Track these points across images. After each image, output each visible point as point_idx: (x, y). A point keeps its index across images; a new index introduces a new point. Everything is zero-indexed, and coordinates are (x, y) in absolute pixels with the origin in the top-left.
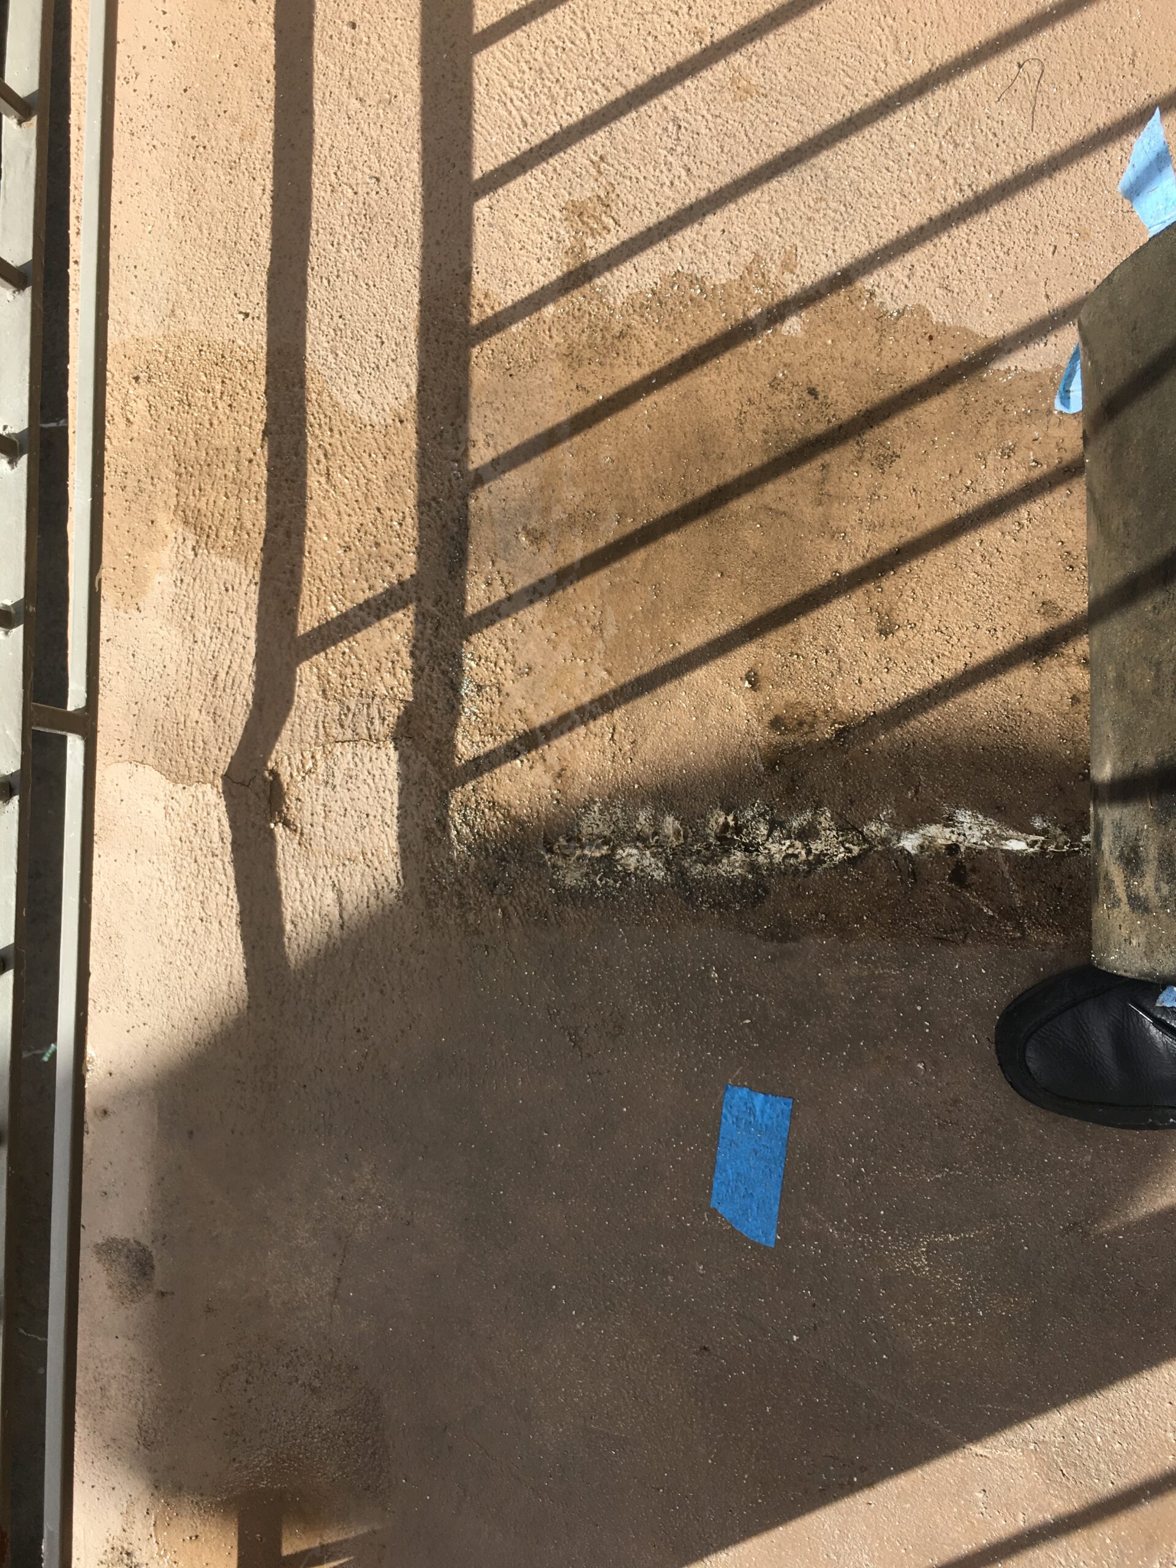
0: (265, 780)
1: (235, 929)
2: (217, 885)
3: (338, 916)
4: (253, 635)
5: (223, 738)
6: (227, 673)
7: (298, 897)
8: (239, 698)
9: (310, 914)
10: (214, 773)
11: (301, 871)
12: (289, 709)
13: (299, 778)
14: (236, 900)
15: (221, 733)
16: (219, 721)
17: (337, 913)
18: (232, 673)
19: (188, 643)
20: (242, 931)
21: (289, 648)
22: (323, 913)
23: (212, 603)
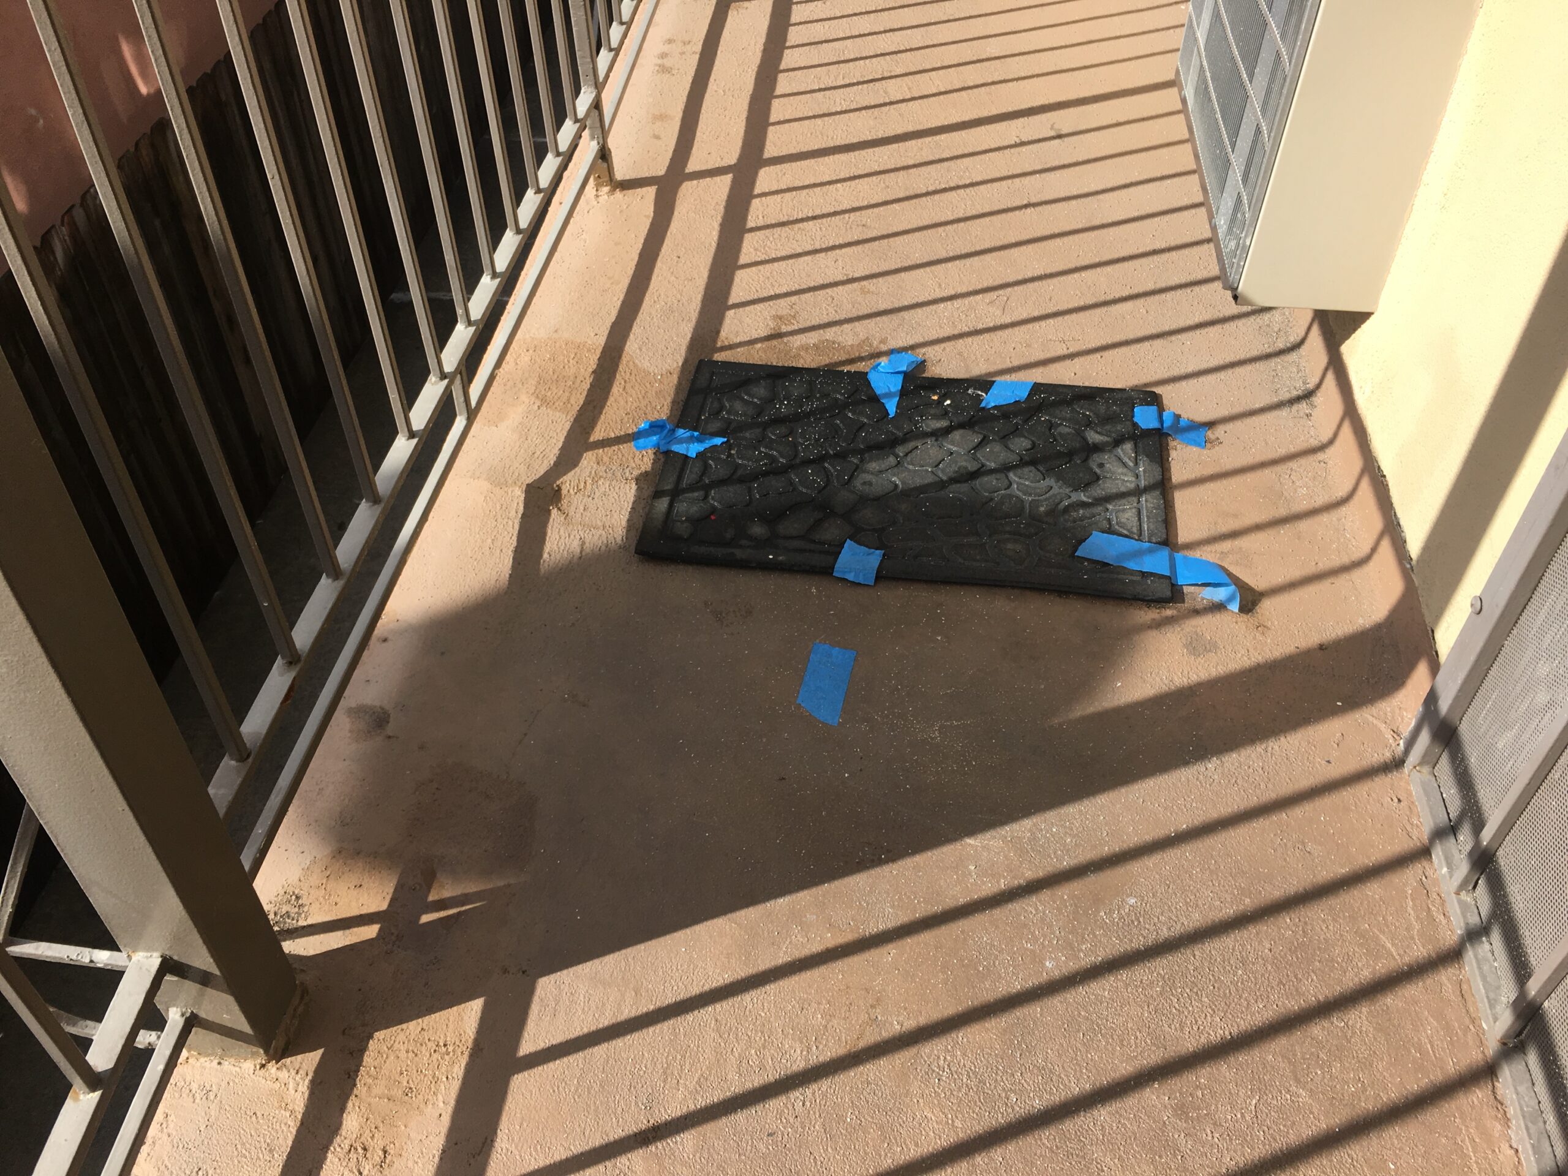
0: (553, 488)
1: (510, 554)
2: (506, 533)
3: (579, 553)
4: (562, 440)
5: (531, 474)
6: (542, 452)
7: (556, 542)
9: (561, 551)
10: (521, 484)
11: (562, 531)
12: (575, 466)
13: (573, 492)
14: (515, 541)
16: (531, 468)
18: (545, 453)
19: (522, 440)
20: (515, 555)
21: (582, 446)
22: (570, 551)
23: (542, 426)
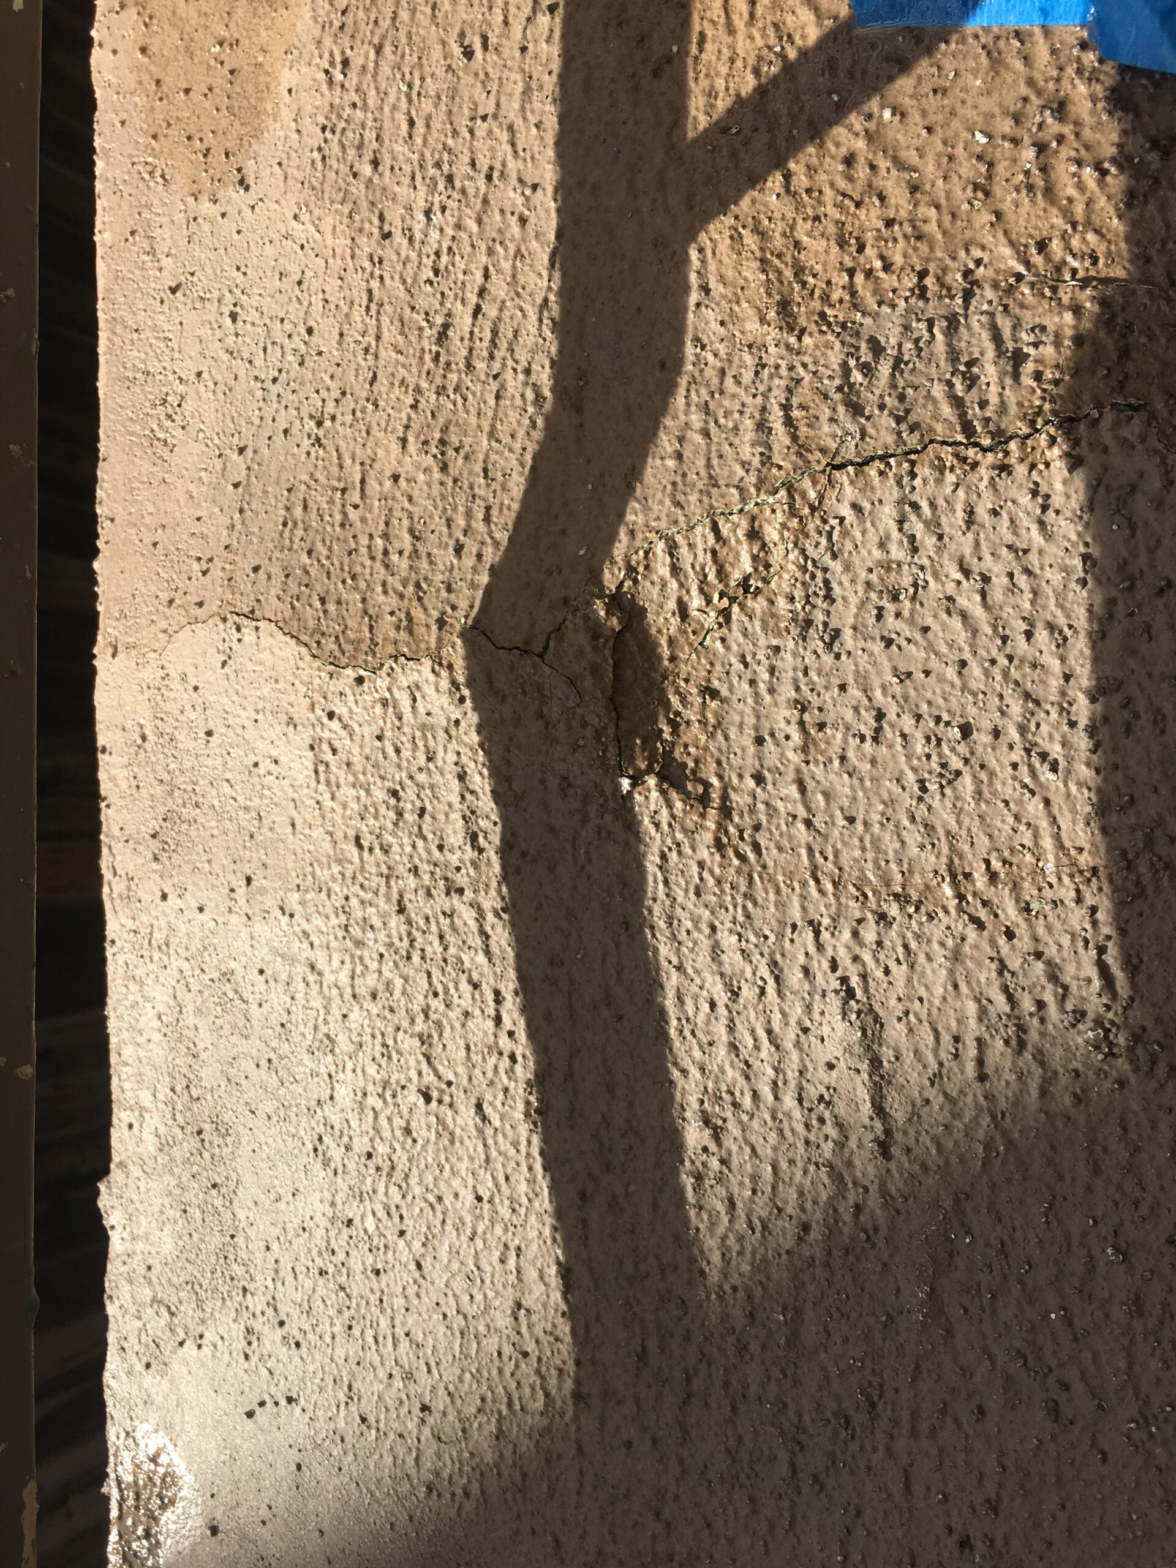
1: (523, 1129)
2: (466, 988)
3: (867, 1108)
4: (548, 173)
5: (469, 514)
6: (477, 311)
7: (720, 1031)
8: (513, 383)
9: (766, 1092)
10: (441, 623)
11: (729, 941)
12: (670, 388)
13: (711, 619)
14: (522, 1036)
15: (461, 501)
16: (457, 464)
17: (863, 1095)
18: (491, 310)
19: (366, 246)
20: (546, 1140)
21: (662, 184)
22: (813, 1092)
23: (427, 106)
